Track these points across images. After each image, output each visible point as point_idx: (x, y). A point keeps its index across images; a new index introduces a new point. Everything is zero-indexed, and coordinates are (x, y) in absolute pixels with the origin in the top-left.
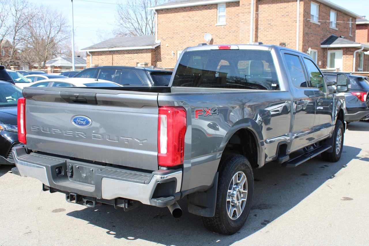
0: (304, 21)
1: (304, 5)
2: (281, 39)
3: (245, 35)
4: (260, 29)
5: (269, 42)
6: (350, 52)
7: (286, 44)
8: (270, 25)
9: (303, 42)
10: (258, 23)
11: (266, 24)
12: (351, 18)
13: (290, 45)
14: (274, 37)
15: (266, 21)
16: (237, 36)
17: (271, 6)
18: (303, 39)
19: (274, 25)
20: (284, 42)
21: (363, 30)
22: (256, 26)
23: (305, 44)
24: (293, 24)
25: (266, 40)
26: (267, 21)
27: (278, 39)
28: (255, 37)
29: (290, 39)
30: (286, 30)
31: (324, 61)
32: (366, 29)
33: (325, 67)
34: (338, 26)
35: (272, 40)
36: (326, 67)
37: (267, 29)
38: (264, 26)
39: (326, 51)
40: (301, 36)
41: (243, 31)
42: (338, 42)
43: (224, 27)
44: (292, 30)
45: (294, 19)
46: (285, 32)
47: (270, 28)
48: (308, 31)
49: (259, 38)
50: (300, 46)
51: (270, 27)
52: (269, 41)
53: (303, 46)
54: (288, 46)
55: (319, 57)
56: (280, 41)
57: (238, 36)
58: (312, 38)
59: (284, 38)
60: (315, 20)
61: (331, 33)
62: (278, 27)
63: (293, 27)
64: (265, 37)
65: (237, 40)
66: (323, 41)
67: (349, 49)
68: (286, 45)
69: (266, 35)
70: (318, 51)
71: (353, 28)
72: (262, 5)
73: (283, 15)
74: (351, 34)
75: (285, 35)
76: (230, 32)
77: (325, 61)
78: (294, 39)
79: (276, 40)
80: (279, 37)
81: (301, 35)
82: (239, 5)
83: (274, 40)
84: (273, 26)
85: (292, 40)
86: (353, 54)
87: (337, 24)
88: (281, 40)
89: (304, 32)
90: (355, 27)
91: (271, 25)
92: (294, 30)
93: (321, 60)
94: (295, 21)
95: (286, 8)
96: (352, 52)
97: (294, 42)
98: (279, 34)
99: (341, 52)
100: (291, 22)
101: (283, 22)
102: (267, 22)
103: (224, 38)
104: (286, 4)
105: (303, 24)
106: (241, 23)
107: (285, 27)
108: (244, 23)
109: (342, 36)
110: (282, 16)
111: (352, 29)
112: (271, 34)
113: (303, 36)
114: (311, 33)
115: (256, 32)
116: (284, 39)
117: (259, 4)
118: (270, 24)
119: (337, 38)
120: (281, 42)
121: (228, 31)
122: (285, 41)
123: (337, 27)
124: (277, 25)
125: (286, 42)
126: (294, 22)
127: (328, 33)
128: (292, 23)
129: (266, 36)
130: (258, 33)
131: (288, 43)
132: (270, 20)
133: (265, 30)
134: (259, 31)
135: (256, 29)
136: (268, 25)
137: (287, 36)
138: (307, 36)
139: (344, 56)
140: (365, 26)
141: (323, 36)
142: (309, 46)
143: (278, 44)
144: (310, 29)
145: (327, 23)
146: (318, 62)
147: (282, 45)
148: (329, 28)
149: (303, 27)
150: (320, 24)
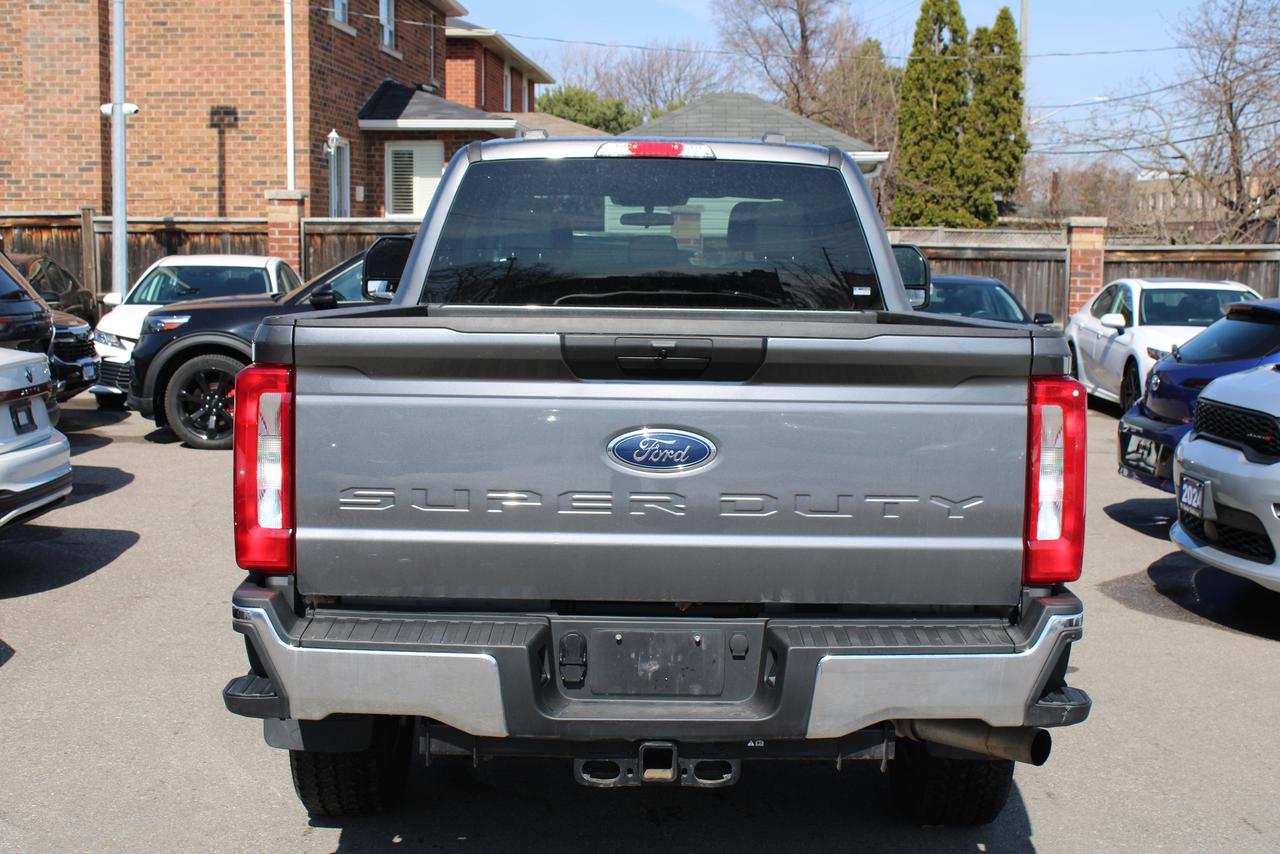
0: (310, 18)
2: (215, 91)
3: (52, 66)
5: (163, 101)
7: (239, 111)
8: (161, 28)
9: (311, 107)
11: (144, 24)
12: (432, 14)
13: (257, 116)
14: (186, 81)
15: (144, 11)
16: (7, 69)
18: (311, 94)
19: (184, 30)
20: (228, 104)
21: (459, 62)
22: (100, 27)
24: (268, 29)
25: (148, 94)
26: (151, 9)
27: (205, 89)
28: (101, 79)
29: (258, 90)
30: (238, 55)
31: (372, 185)
32: (467, 58)
33: (375, 209)
34: (399, 41)
35: (175, 94)
36: (379, 208)
37: (149, 43)
38: (136, 30)
39: (377, 142)
41: (41, 46)
42: (419, 108)
44: (263, 55)
45: (270, 10)
46: (234, 61)
47: (167, 43)
48: (323, 60)
50: (302, 122)
51: (163, 36)
52: (162, 97)
53: (314, 121)
54: (246, 119)
55: (355, 169)
56: (211, 97)
57: (15, 69)
58: (335, 91)
59: (228, 87)
60: (338, 16)
61: (383, 70)
62: (200, 36)
63: (267, 40)
64: (144, 79)
65: (10, 85)
66: (364, 104)
67: (466, 136)
68: (239, 116)
69: (145, 71)
70: (351, 143)
71: (439, 54)
74: (435, 76)
75: (233, 74)
77: (375, 183)
78: (274, 94)
79: (193, 94)
80: (207, 81)
81: (304, 75)
83: (183, 94)
84: (179, 32)
85: (262, 97)
87: (396, 36)
88: (215, 97)
89: (311, 63)
90: (443, 50)
91: (169, 31)
92: (272, 55)
93: (362, 179)
94: (274, 16)
97: (274, 106)
98: (207, 68)
99: (437, 148)
100: (256, 20)
101: (223, 17)
102: (151, 14)
105: (310, 30)
106: (29, 10)
107: (232, 40)
108: (44, 14)
109: (425, 87)
111: (435, 57)
112: (170, 69)
114: (332, 71)
116: (231, 91)
118: (164, 24)
119: (409, 94)
120: (215, 105)
122: (234, 100)
123: (397, 47)
124: (193, 30)
125: (240, 102)
126: (268, 23)
127: (375, 71)
128: (259, 23)
129: (149, 75)
131: (250, 109)
132: (161, 7)
133: (143, 49)
135: (101, 40)
136: (156, 27)
137: (243, 80)
138: (322, 82)
140: (464, 47)
141: (364, 83)
142: (327, 123)
143: (205, 113)
144: (328, 53)
145: (372, 30)
146: (353, 190)
147: (223, 118)
148: (377, 50)
149: (310, 43)
150: (353, 32)
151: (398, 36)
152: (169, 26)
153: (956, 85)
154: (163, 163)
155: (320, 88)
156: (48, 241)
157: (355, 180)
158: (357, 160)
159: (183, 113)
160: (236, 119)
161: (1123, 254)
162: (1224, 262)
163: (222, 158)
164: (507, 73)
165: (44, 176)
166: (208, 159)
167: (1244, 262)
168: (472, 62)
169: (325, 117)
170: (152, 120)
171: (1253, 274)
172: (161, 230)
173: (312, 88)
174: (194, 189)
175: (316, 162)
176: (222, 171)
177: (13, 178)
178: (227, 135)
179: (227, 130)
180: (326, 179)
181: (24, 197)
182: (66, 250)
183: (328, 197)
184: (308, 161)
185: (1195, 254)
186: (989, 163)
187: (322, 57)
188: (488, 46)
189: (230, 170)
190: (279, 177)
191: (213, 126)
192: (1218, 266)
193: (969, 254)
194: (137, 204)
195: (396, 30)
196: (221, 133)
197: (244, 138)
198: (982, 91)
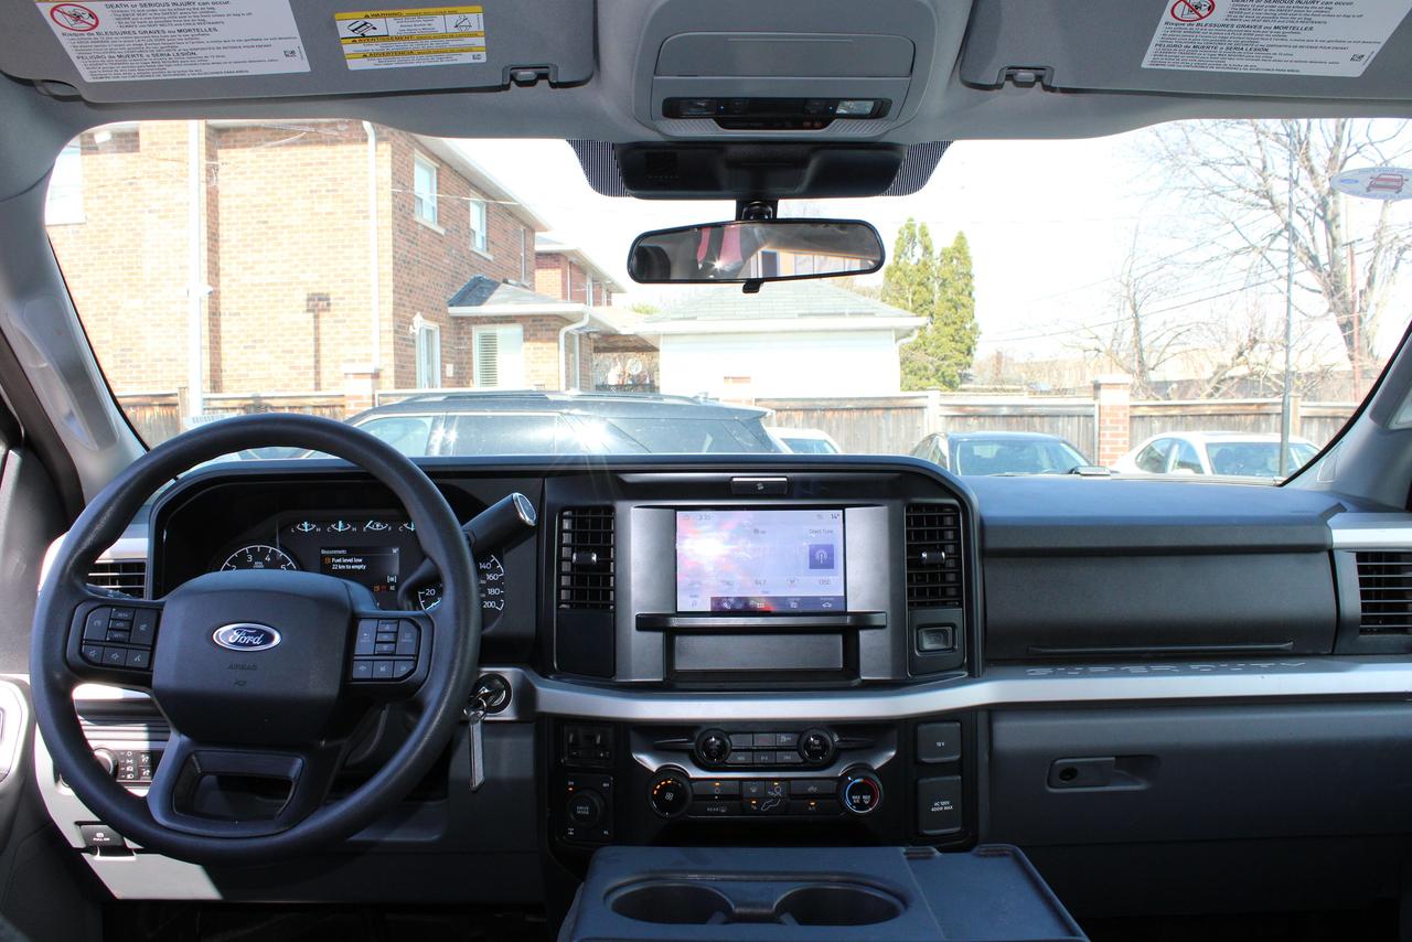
0: (394, 213)
1: (393, 157)
2: (310, 280)
3: (167, 262)
4: (227, 241)
5: (265, 291)
6: (547, 330)
7: (332, 297)
8: (264, 226)
9: (394, 292)
10: (217, 218)
11: (249, 224)
12: (522, 228)
13: (347, 301)
14: (285, 272)
15: (249, 212)
16: (132, 268)
17: (266, 156)
18: (394, 280)
19: (283, 227)
20: (321, 291)
21: (549, 271)
23: (401, 299)
24: (356, 223)
25: (252, 285)
26: (255, 210)
27: (301, 279)
28: (210, 273)
29: (347, 278)
30: (330, 247)
31: (461, 363)
32: (555, 268)
33: (466, 384)
34: (491, 246)
35: (276, 284)
36: (468, 381)
37: (253, 240)
38: (242, 229)
39: (465, 326)
40: (389, 268)
41: (158, 246)
42: (505, 296)
43: (78, 232)
44: (351, 246)
45: (358, 206)
46: (326, 253)
47: (268, 239)
48: (408, 252)
49: (226, 275)
50: (385, 305)
51: (265, 233)
52: (264, 287)
53: (398, 305)
54: (338, 304)
55: (444, 349)
56: (307, 286)
57: (138, 267)
58: (422, 280)
59: (321, 276)
60: (426, 216)
61: (474, 267)
62: (297, 232)
63: (355, 233)
64: (249, 272)
65: (135, 282)
66: (454, 294)
67: (541, 320)
68: (331, 301)
69: (250, 265)
70: (440, 327)
71: (530, 263)
72: (233, 152)
73: (314, 188)
74: (525, 277)
75: (326, 264)
76: (102, 253)
77: (465, 361)
78: (361, 280)
79: (291, 284)
80: (303, 272)
81: (388, 263)
82: (136, 148)
83: (283, 284)
84: (279, 230)
85: (351, 284)
86: (555, 339)
87: (487, 241)
88: (310, 285)
90: (533, 260)
91: (270, 228)
92: (359, 246)
93: (453, 358)
94: (362, 212)
95: (326, 164)
96: (553, 330)
97: (361, 292)
98: (303, 260)
99: (517, 329)
100: (346, 216)
101: (317, 214)
102: (255, 214)
103: (79, 276)
104: (323, 148)
105: (393, 224)
106: (147, 215)
107: (325, 235)
108: (161, 217)
109: (510, 281)
110: (311, 192)
112: (271, 262)
113: (394, 269)
114: (419, 262)
115: (209, 250)
116: (324, 280)
117: (220, 148)
118: (265, 222)
119: (495, 285)
120: (311, 292)
121: (95, 248)
122: (327, 287)
123: (488, 249)
124: (292, 227)
125: (332, 289)
126: (357, 218)
127: (467, 268)
128: (349, 218)
130: (221, 255)
131: (341, 295)
132: (263, 208)
133: (248, 246)
134: (223, 247)
136: (259, 225)
138: (407, 271)
139: (528, 344)
140: (551, 259)
141: (453, 276)
142: (413, 308)
143: (301, 297)
144: (414, 246)
145: (462, 232)
146: (443, 368)
147: (318, 304)
148: (467, 250)
149: (393, 234)
150: (442, 231)
151: (490, 242)
152: (269, 225)
153: (926, 287)
154: (265, 347)
155: (405, 276)
156: (150, 419)
157: (444, 359)
158: (447, 342)
159: (283, 301)
160: (329, 304)
161: (1145, 409)
162: (1238, 415)
163: (317, 340)
164: (589, 282)
165: (160, 360)
166: (304, 340)
167: (1255, 414)
168: (559, 271)
169: (410, 302)
170: (256, 308)
171: (1264, 426)
172: (249, 405)
173: (395, 275)
174: (292, 368)
175: (401, 342)
176: (317, 351)
177: (134, 363)
178: (321, 319)
179: (321, 314)
180: (413, 357)
181: (144, 380)
182: (166, 426)
183: (415, 373)
184: (392, 340)
185: (1212, 408)
186: (953, 344)
187: (407, 248)
188: (574, 259)
189: (324, 350)
190: (366, 355)
191: (308, 311)
192: (1232, 419)
193: (1005, 411)
194: (243, 383)
195: (487, 236)
196: (316, 317)
197: (336, 322)
198: (945, 292)
